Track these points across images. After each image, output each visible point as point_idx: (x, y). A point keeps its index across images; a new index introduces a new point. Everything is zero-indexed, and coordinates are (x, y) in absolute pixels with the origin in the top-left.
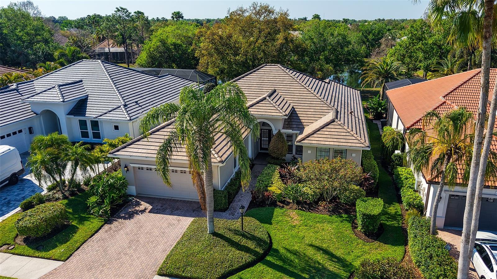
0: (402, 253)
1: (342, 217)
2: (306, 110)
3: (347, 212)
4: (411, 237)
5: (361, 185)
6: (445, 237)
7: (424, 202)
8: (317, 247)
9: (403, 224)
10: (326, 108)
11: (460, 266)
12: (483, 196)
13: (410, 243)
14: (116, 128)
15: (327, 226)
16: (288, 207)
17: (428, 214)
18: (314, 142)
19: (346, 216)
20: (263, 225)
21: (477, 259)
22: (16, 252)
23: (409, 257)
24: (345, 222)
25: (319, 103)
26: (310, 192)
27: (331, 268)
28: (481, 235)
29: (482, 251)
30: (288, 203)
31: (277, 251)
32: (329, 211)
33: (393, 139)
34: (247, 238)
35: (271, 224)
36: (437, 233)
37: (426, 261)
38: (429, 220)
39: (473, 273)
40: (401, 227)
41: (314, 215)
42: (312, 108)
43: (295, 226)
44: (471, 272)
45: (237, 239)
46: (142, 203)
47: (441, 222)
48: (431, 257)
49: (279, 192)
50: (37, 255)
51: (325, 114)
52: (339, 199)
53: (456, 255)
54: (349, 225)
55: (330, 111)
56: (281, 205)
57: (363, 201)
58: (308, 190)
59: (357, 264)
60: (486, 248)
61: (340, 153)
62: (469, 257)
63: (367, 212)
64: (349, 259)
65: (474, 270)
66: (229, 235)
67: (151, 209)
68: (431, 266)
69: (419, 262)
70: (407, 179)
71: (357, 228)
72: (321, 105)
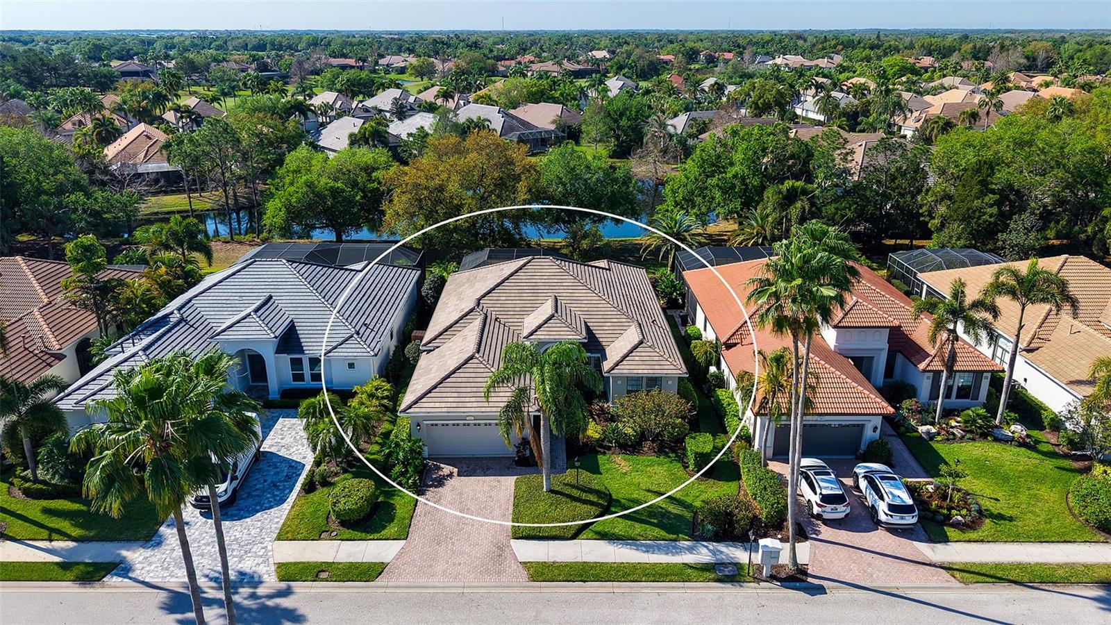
0: (736, 488)
1: (669, 457)
2: (601, 324)
3: (673, 451)
4: (744, 471)
5: (683, 418)
6: (775, 466)
7: (751, 431)
8: (655, 492)
9: (733, 457)
10: (624, 320)
11: (789, 493)
12: (804, 423)
13: (744, 477)
14: (351, 366)
15: (658, 469)
16: (611, 452)
17: (756, 446)
18: (625, 371)
19: (674, 455)
20: (595, 476)
21: (804, 485)
22: (344, 537)
23: (745, 491)
24: (675, 462)
25: (615, 313)
26: (630, 431)
27: (675, 511)
28: (806, 462)
29: (807, 478)
30: (609, 448)
31: (618, 501)
32: (655, 452)
33: (706, 353)
34: (586, 492)
35: (601, 474)
36: (768, 465)
37: (761, 492)
38: (758, 453)
39: (802, 498)
40: (731, 461)
41: (640, 457)
42: (608, 320)
43: (626, 474)
44: (799, 498)
45: (576, 493)
46: (442, 465)
47: (770, 453)
48: (765, 489)
49: (597, 436)
50: (372, 537)
51: (625, 328)
52: (661, 436)
53: (785, 483)
54: (679, 465)
55: (630, 324)
56: (602, 450)
57: (692, 438)
58: (628, 429)
59: (698, 504)
60: (811, 473)
61: (654, 381)
62: (796, 485)
63: (699, 450)
64: (689, 500)
65: (802, 496)
66: (568, 491)
67: (458, 472)
68: (766, 497)
69: (755, 496)
70: (729, 405)
71: (688, 467)
72: (618, 317)
